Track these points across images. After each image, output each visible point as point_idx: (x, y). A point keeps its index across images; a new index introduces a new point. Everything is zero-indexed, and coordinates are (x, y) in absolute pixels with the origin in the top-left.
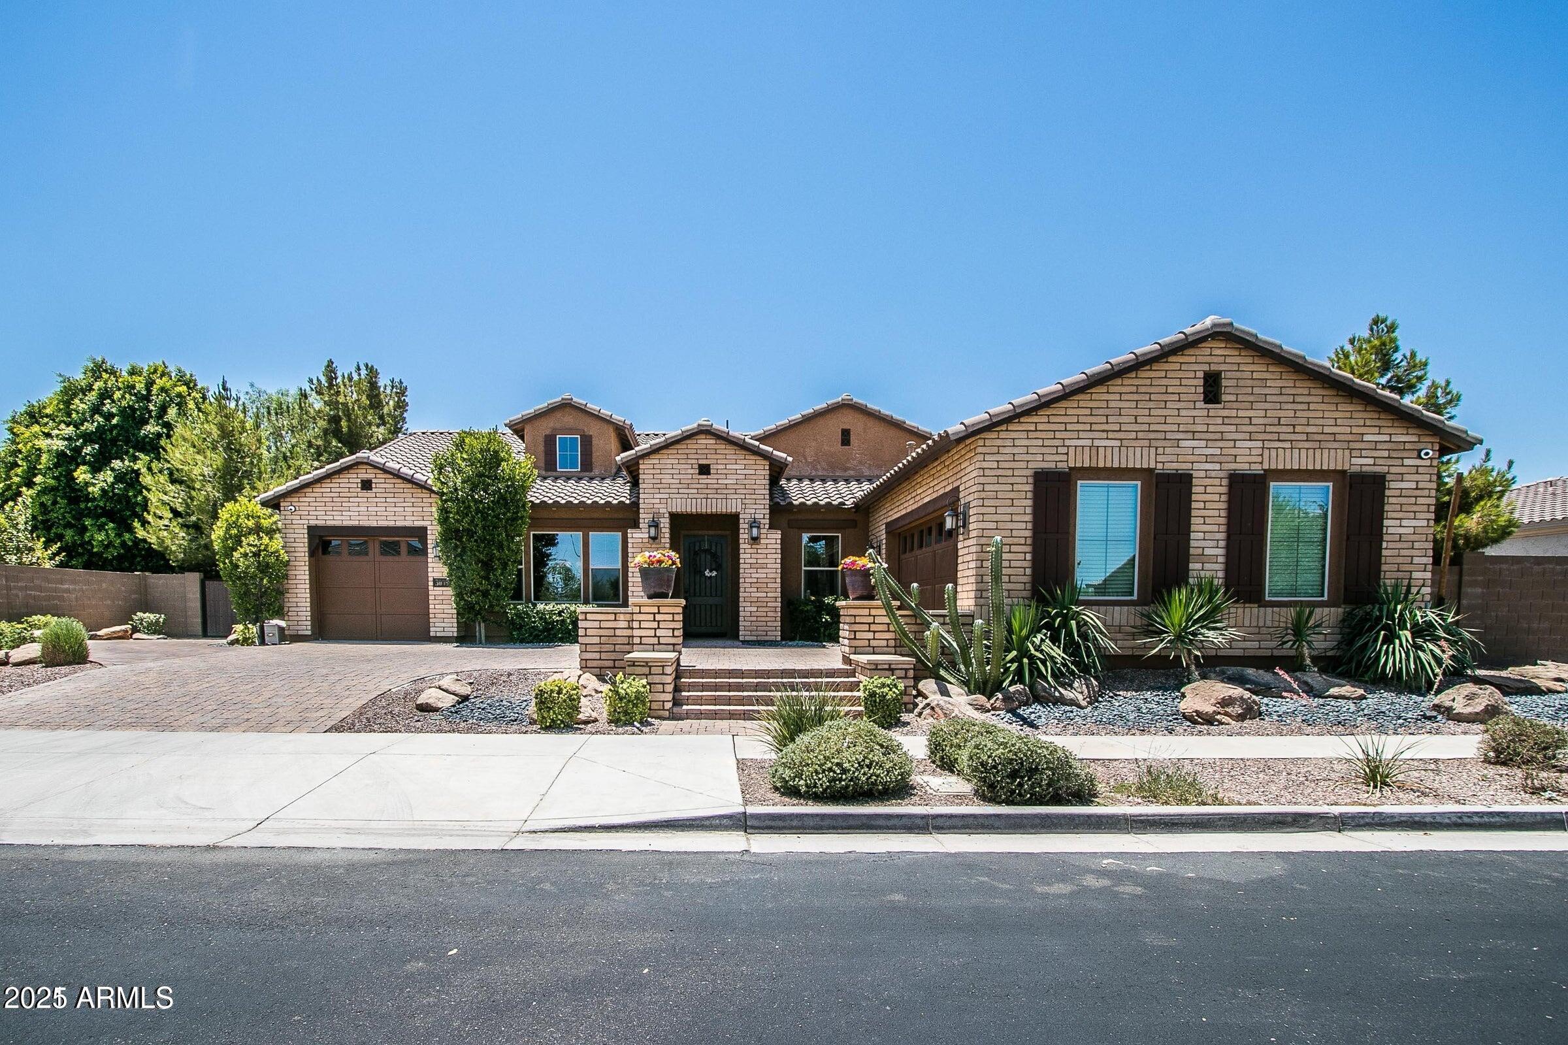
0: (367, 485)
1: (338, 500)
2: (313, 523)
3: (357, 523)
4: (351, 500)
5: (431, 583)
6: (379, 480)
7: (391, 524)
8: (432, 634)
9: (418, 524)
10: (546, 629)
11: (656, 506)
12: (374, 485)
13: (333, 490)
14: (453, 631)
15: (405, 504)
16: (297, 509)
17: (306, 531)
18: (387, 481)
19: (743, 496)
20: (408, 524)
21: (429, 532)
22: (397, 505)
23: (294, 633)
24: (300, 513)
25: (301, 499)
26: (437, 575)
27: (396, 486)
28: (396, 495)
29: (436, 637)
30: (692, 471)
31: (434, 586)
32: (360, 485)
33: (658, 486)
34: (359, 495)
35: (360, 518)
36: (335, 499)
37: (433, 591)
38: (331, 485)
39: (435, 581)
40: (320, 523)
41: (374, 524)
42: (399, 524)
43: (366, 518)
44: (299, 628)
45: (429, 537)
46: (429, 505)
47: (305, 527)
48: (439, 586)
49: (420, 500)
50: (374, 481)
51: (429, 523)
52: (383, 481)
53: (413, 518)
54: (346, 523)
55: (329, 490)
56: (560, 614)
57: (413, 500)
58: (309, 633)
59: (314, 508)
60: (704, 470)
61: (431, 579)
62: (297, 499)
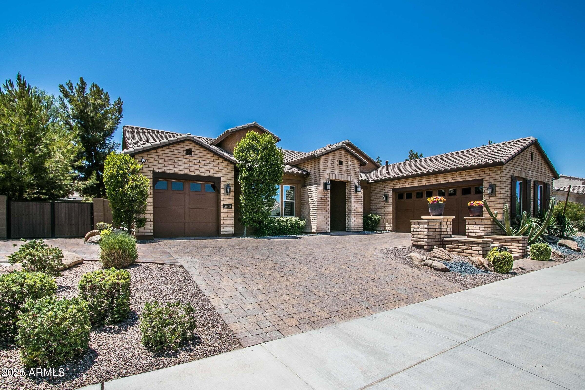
0: (189, 152)
1: (172, 158)
2: (156, 170)
3: (183, 172)
4: (180, 159)
5: (222, 207)
6: (196, 150)
7: (202, 174)
8: (222, 233)
9: (216, 175)
10: (280, 229)
11: (326, 176)
12: (193, 153)
13: (169, 153)
14: (232, 231)
15: (210, 165)
16: (147, 161)
17: (152, 175)
18: (201, 151)
19: (352, 175)
20: (211, 175)
21: (222, 180)
22: (206, 164)
23: (143, 234)
24: (148, 164)
25: (149, 156)
26: (226, 202)
27: (205, 154)
28: (205, 159)
29: (224, 234)
30: (337, 163)
31: (224, 208)
32: (185, 152)
33: (326, 168)
34: (185, 157)
35: (185, 170)
36: (170, 158)
37: (223, 211)
38: (168, 150)
39: (224, 205)
40: (161, 170)
41: (193, 174)
42: (207, 175)
43: (188, 170)
44: (145, 231)
45: (221, 182)
46: (222, 166)
47: (152, 172)
48: (226, 208)
49: (217, 163)
50: (193, 150)
51: (222, 175)
52: (198, 151)
53: (214, 172)
54: (176, 172)
55: (167, 152)
56: (286, 222)
57: (214, 163)
58: (152, 234)
59: (157, 162)
60: (341, 163)
61: (222, 204)
62: (146, 156)
